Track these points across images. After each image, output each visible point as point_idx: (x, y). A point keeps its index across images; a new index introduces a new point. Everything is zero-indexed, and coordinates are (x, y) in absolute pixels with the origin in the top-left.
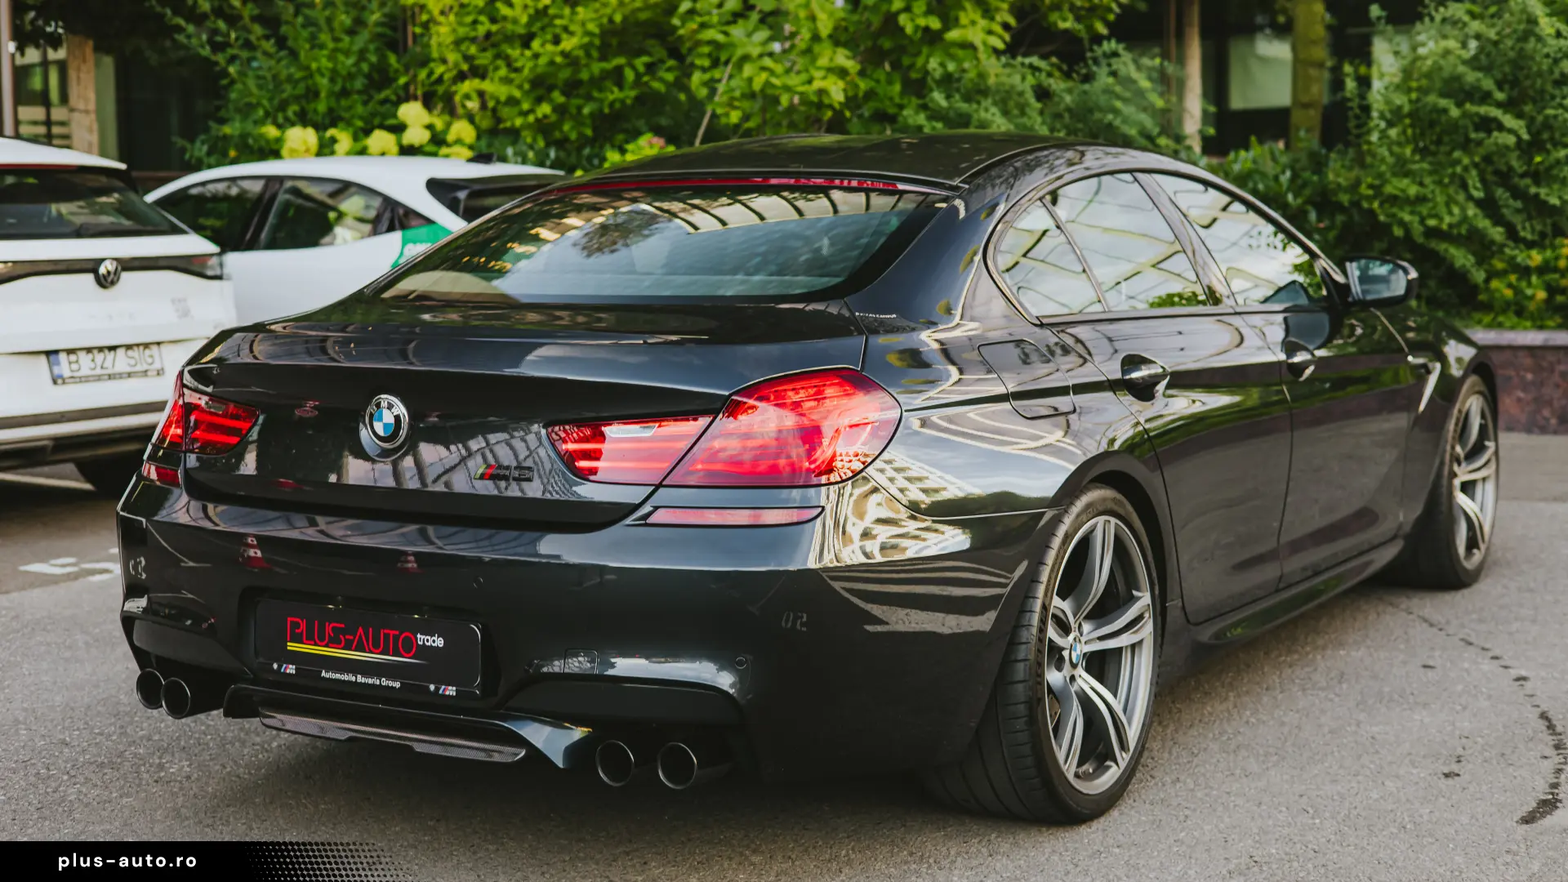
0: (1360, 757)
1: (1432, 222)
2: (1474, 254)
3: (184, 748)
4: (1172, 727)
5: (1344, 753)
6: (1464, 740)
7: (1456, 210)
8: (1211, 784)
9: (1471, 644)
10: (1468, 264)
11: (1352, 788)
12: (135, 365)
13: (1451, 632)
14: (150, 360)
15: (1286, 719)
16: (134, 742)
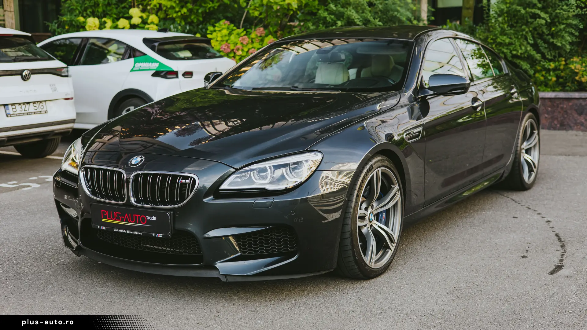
0: (492, 251)
1: (514, 52)
2: (530, 64)
3: (66, 252)
4: (424, 241)
5: (486, 249)
6: (529, 244)
7: (523, 48)
8: (439, 261)
9: (530, 209)
10: (528, 68)
11: (489, 262)
12: (37, 109)
13: (523, 205)
14: (42, 107)
15: (465, 238)
16: (47, 250)
